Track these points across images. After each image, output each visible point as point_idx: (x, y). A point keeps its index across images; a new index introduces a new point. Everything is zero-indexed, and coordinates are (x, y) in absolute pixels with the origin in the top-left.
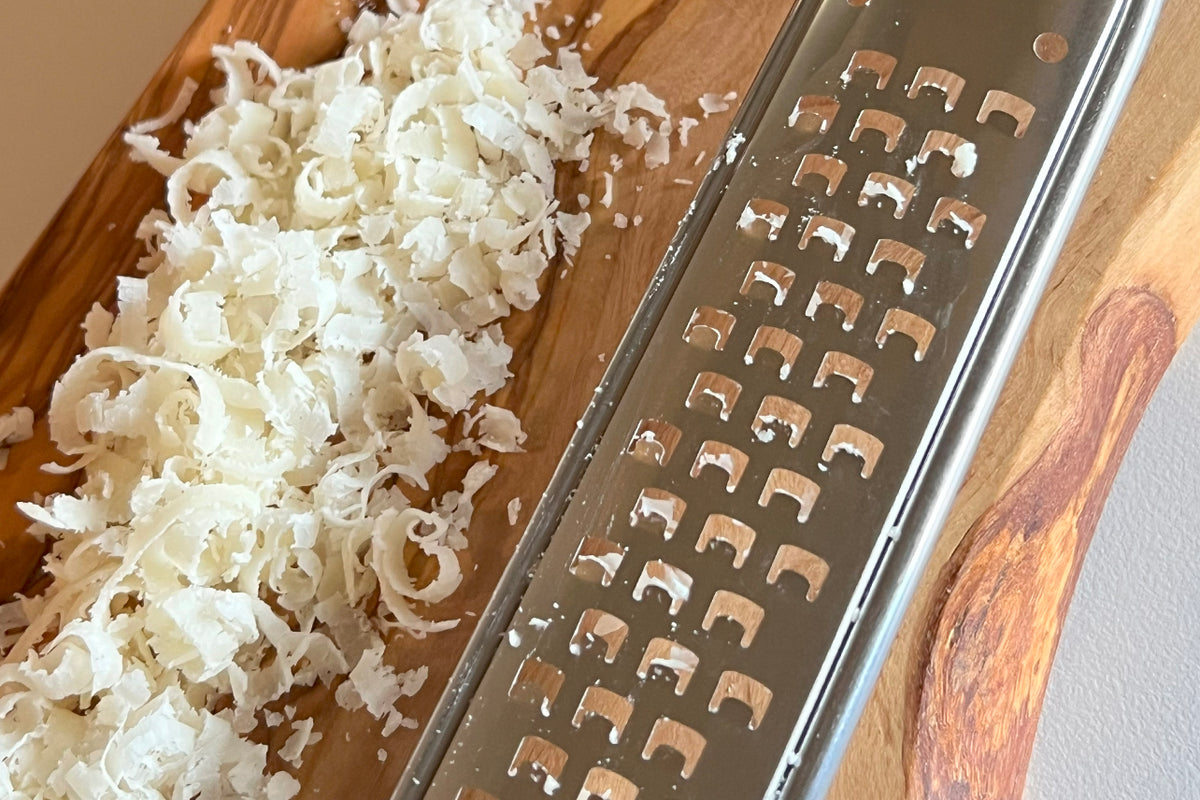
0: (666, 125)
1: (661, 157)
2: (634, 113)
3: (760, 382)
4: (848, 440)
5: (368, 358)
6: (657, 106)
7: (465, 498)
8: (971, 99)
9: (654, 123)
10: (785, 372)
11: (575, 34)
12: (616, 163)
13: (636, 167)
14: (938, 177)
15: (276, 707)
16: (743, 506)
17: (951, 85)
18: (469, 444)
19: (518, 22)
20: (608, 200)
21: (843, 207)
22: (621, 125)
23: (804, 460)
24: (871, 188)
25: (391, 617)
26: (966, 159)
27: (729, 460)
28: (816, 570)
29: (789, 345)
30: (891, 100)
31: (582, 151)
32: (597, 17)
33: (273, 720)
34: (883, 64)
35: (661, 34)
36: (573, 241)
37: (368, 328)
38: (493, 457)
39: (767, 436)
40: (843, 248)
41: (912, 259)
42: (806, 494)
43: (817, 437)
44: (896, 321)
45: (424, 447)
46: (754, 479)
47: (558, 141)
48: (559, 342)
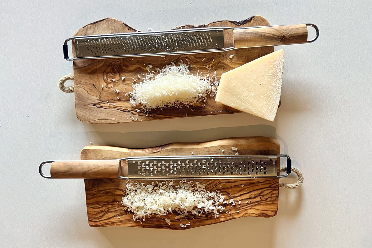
3: (162, 169)
4: (163, 163)
8: (140, 165)
14: (145, 165)
15: (175, 190)
16: (169, 167)
17: (139, 167)
21: (149, 170)
23: (165, 165)
24: (147, 169)
25: (167, 185)
26: (144, 164)
27: (167, 169)
28: (171, 161)
29: (159, 169)
30: (141, 170)
34: (139, 171)
35: (122, 189)
39: (165, 168)
40: (152, 169)
41: (151, 164)
42: (167, 164)
43: (164, 165)
44: (155, 163)
45: (156, 188)
46: (168, 167)
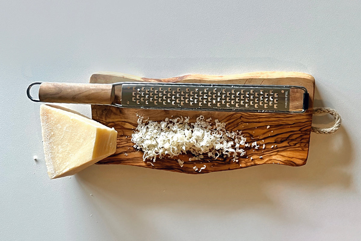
0: (140, 118)
1: (143, 117)
2: (140, 121)
4: (160, 90)
5: (165, 133)
6: (139, 120)
7: (172, 120)
8: (134, 91)
9: (140, 119)
10: (157, 96)
11: (134, 129)
12: (144, 121)
13: (144, 119)
14: (141, 91)
15: (191, 127)
16: (167, 95)
17: (134, 93)
18: (169, 122)
19: (135, 134)
20: (147, 120)
21: (144, 97)
22: (141, 122)
23: (163, 92)
24: (143, 95)
25: (182, 122)
26: (139, 90)
27: (164, 97)
28: (169, 89)
29: (155, 96)
30: (136, 97)
31: (144, 124)
32: (133, 128)
33: (192, 127)
34: (133, 98)
35: (132, 122)
36: (151, 121)
37: (163, 133)
38: (169, 120)
39: (162, 95)
40: (148, 96)
41: (147, 91)
42: (165, 91)
43: (161, 92)
44: (151, 90)
45: (170, 125)
46: (165, 95)
47: (144, 126)
48: (159, 119)
